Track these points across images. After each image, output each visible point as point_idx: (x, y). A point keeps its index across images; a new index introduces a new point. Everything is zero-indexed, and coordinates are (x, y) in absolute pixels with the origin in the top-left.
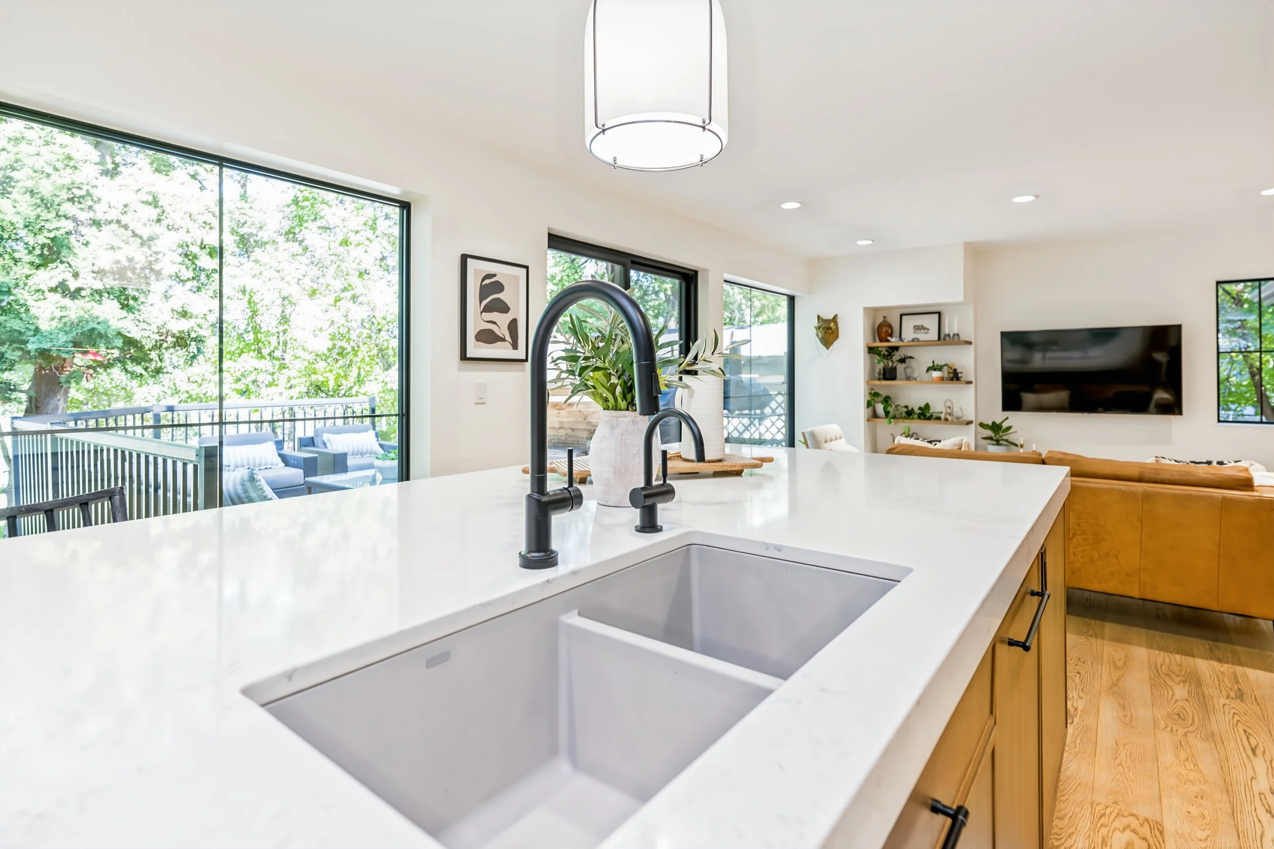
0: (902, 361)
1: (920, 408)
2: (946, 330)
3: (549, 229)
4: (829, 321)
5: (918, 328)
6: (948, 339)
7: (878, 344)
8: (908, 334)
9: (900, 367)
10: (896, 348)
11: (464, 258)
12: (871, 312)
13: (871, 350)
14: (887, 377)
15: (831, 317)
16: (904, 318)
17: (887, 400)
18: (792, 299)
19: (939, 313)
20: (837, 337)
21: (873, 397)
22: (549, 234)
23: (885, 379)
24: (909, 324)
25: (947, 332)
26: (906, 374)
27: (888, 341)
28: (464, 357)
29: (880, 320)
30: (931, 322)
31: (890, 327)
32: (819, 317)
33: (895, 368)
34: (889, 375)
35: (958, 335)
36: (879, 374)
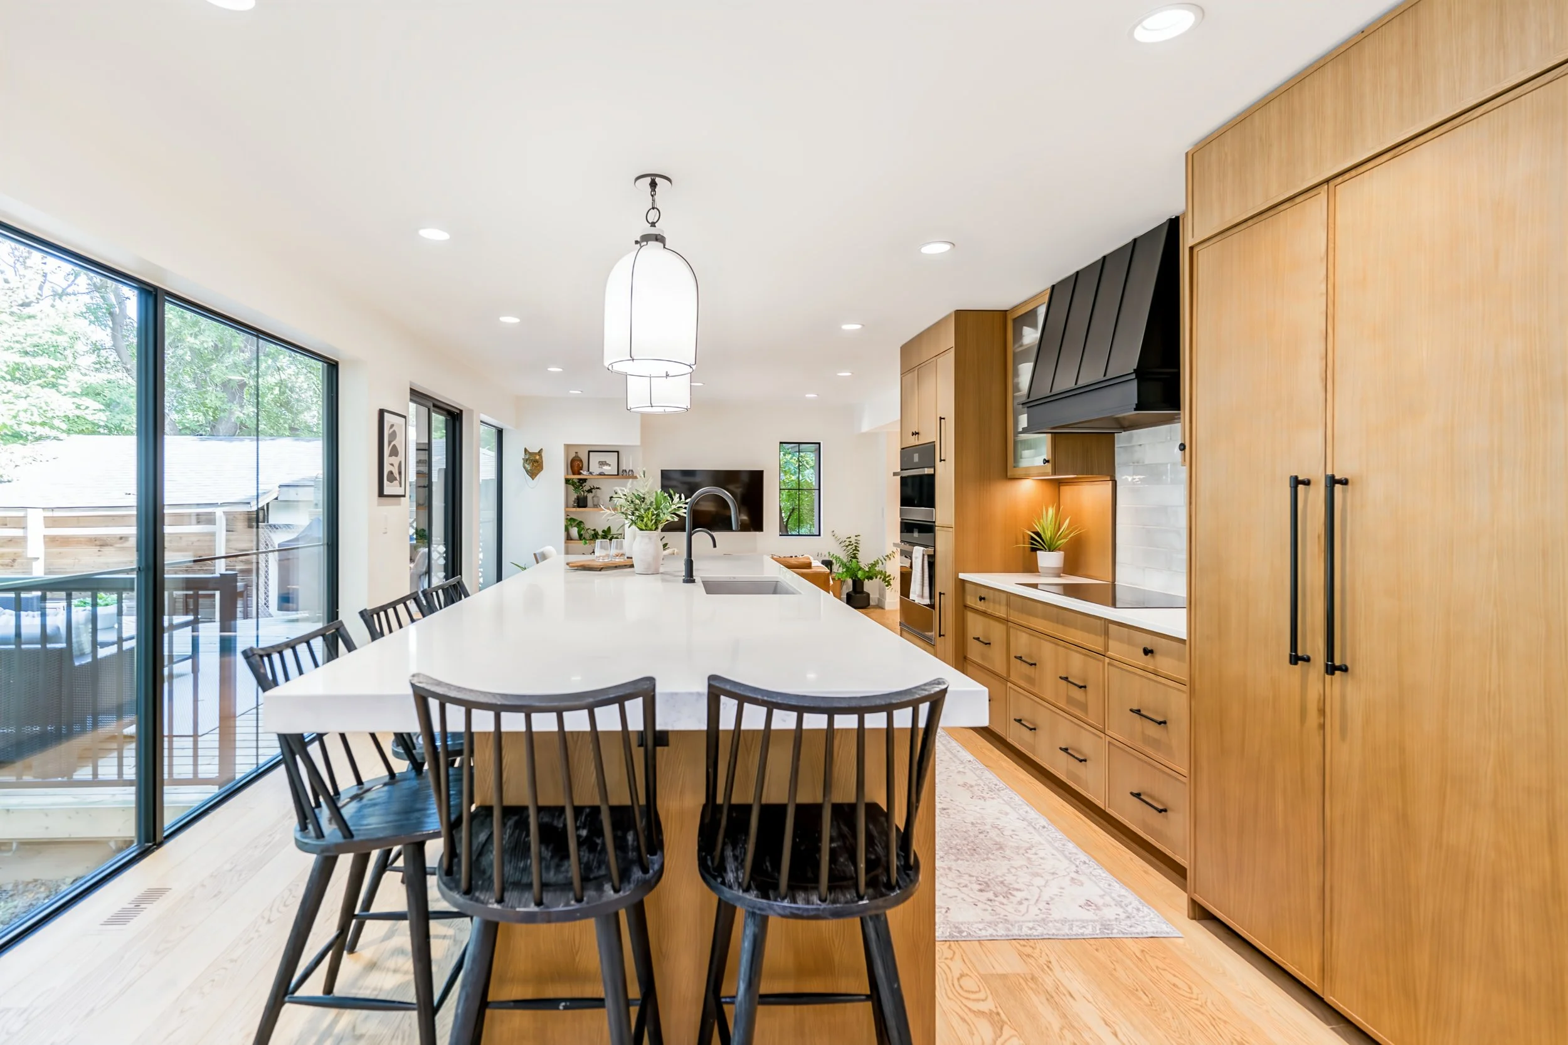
0: (590, 491)
1: (603, 531)
2: (623, 467)
3: (411, 383)
4: (535, 454)
5: (602, 463)
6: (625, 474)
7: (571, 477)
8: (595, 468)
9: (590, 496)
10: (585, 480)
11: (382, 412)
12: (568, 447)
13: (567, 481)
14: (581, 505)
15: (537, 451)
16: (591, 453)
17: (580, 524)
18: (500, 432)
19: (618, 452)
20: (542, 469)
21: (570, 521)
22: (411, 389)
23: (579, 506)
24: (595, 459)
25: (624, 469)
26: (593, 502)
27: (580, 474)
28: (381, 494)
29: (572, 455)
30: (612, 459)
31: (581, 461)
32: (526, 450)
33: (587, 496)
34: (581, 503)
35: (632, 471)
36: (575, 502)
